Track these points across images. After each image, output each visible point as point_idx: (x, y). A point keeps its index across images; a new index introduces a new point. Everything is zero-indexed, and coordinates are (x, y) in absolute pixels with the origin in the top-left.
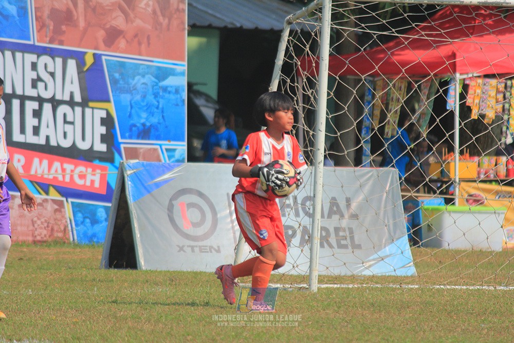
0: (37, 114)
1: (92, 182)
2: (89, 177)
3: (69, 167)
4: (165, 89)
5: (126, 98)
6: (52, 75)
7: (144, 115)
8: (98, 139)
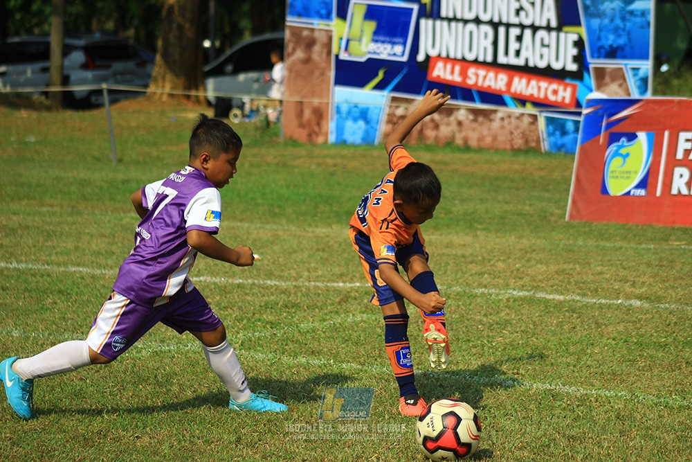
0: (519, 38)
1: (564, 98)
2: (561, 94)
3: (544, 84)
4: (632, 13)
5: (596, 22)
6: (533, 4)
7: (611, 37)
8: (570, 59)
